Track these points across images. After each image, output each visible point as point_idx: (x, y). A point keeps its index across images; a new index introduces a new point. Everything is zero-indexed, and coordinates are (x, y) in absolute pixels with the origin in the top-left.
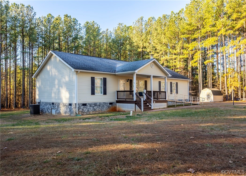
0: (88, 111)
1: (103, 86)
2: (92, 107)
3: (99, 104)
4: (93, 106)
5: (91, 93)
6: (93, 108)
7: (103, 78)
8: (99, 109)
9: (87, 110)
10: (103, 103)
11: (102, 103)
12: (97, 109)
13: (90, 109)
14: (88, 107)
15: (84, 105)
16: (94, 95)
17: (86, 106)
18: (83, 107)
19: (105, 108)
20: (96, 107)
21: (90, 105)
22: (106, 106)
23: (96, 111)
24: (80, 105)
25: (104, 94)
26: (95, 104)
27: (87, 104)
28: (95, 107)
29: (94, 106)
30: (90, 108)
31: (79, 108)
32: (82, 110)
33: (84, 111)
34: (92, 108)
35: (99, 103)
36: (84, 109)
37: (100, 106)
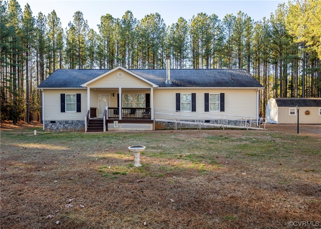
0: (57, 128)
1: (76, 103)
2: (62, 125)
3: (71, 122)
4: (63, 123)
5: (60, 110)
6: (64, 126)
7: (77, 94)
8: (72, 128)
9: (56, 128)
10: (77, 121)
11: (75, 121)
12: (69, 127)
13: (60, 126)
14: (58, 125)
15: (53, 122)
16: (65, 112)
17: (55, 124)
18: (51, 124)
19: (79, 126)
20: (68, 125)
21: (60, 123)
22: (82, 124)
23: (67, 129)
24: (48, 123)
25: (77, 112)
26: (67, 122)
27: (56, 122)
29: (65, 124)
30: (60, 125)
31: (46, 125)
32: (50, 127)
33: (52, 129)
34: (63, 126)
35: (71, 121)
36: (53, 126)
37: (72, 124)
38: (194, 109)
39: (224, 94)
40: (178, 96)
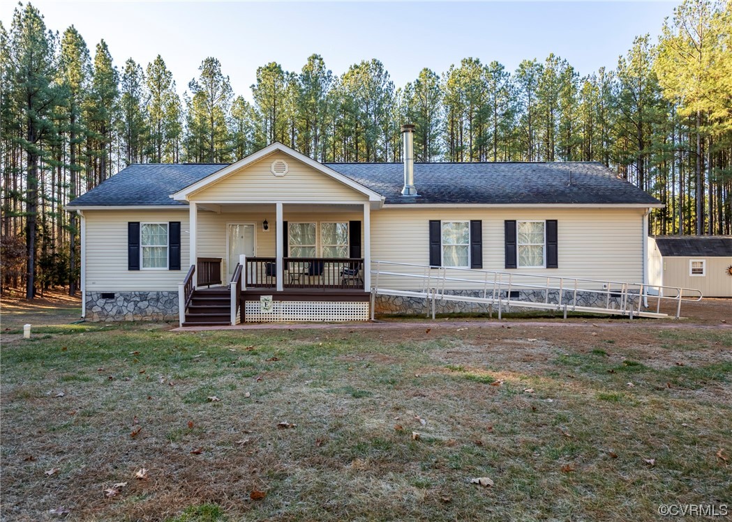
0: (119, 312)
1: (168, 246)
2: (133, 303)
3: (155, 297)
4: (134, 299)
5: (127, 265)
6: (136, 305)
7: (170, 223)
8: (157, 310)
9: (115, 311)
10: (169, 292)
11: (165, 294)
12: (150, 308)
13: (127, 307)
14: (120, 304)
15: (108, 296)
16: (139, 270)
17: (113, 301)
18: (102, 301)
19: (176, 307)
20: (146, 303)
21: (127, 297)
23: (144, 314)
24: (95, 297)
25: (170, 269)
26: (143, 296)
27: (115, 295)
28: (143, 305)
29: (138, 300)
30: (126, 304)
31: (90, 304)
32: (100, 309)
33: (106, 313)
34: (133, 306)
35: (155, 293)
36: (108, 307)
37: (158, 300)
38: (477, 262)
39: (556, 221)
40: (435, 228)
